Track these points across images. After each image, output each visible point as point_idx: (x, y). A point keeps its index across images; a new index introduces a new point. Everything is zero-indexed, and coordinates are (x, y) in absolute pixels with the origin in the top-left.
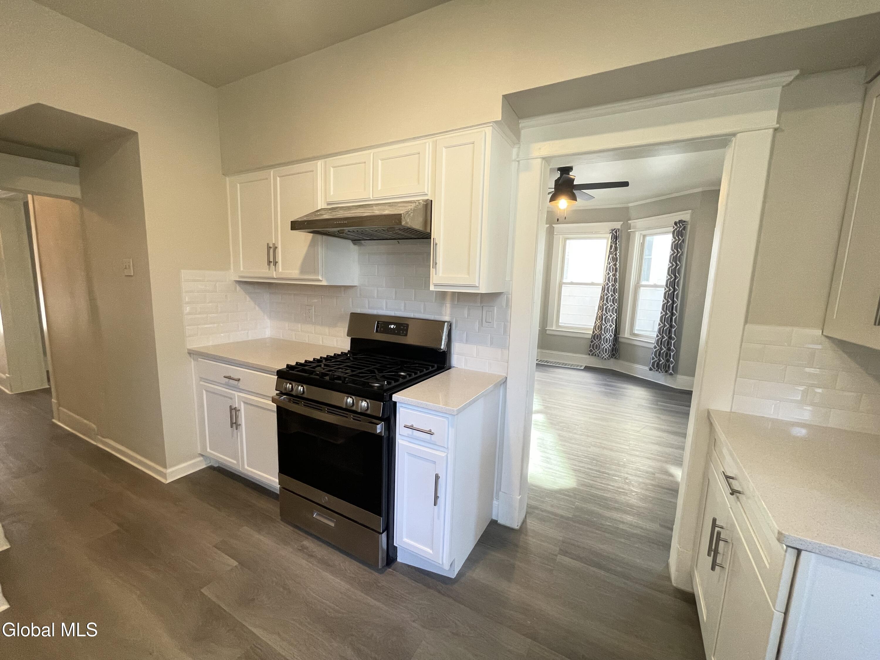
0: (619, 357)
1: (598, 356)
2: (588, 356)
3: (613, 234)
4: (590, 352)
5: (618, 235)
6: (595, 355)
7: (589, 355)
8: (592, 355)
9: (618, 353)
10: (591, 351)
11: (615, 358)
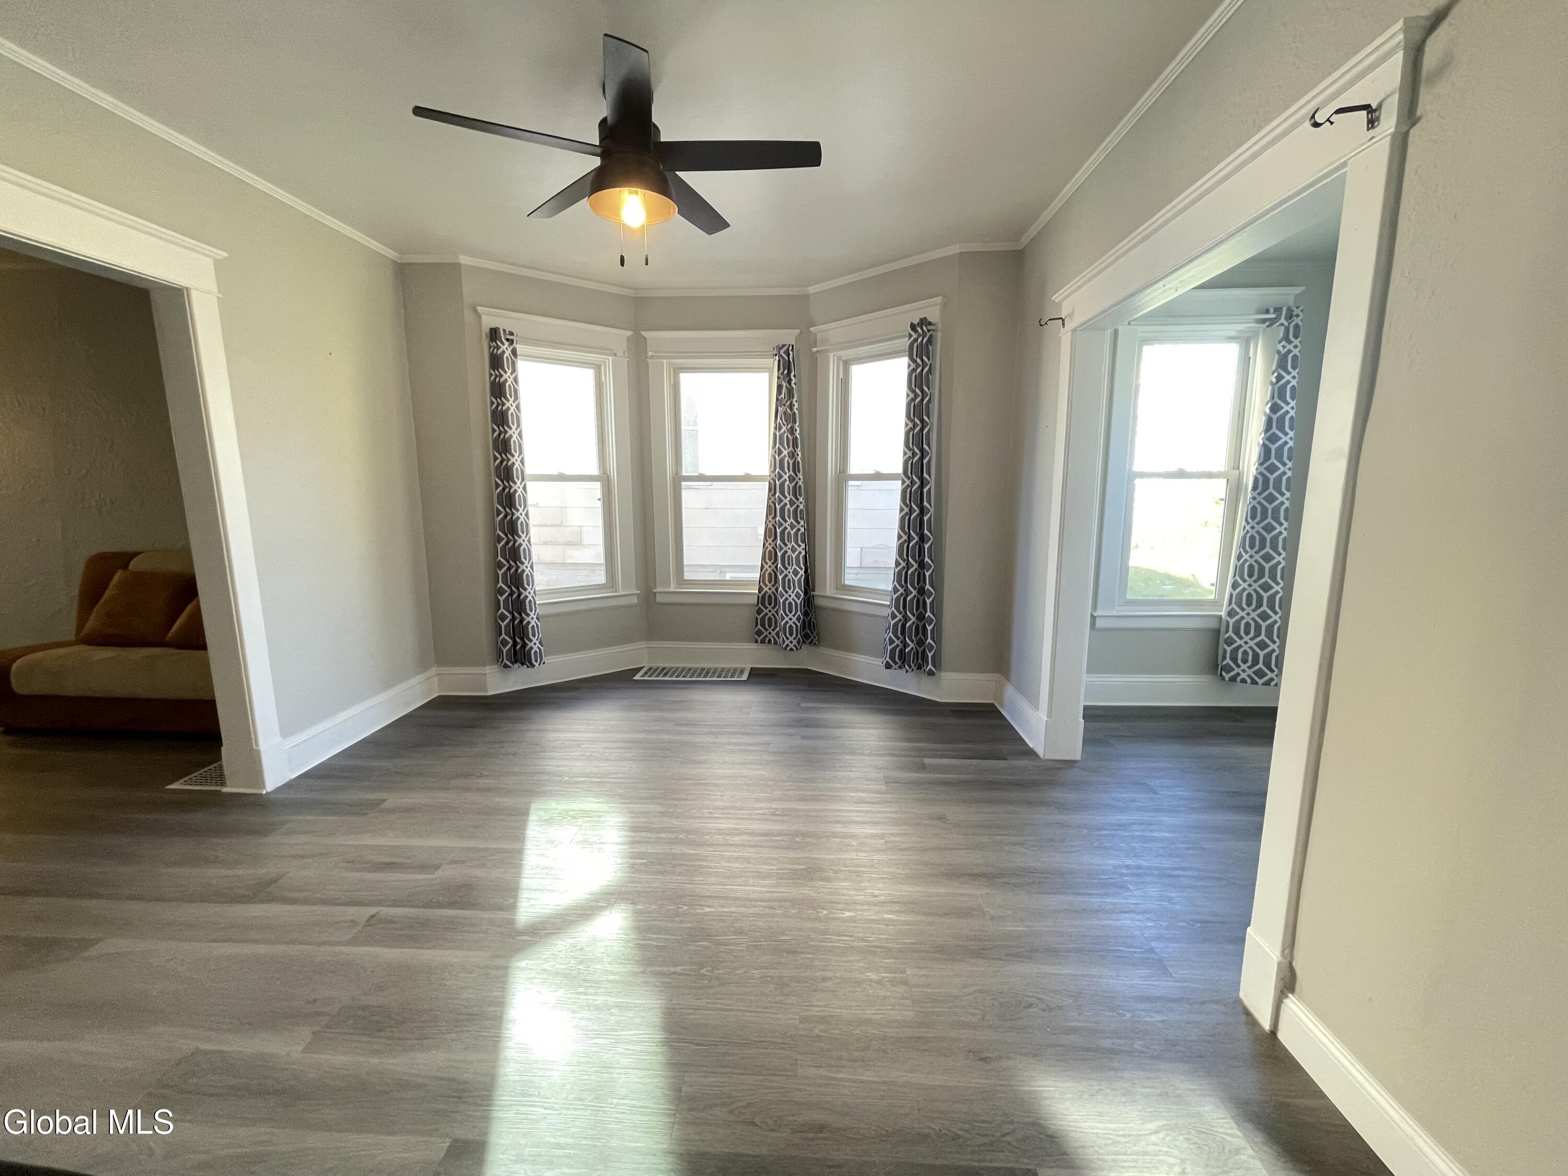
0: (818, 641)
1: (776, 643)
2: (753, 646)
3: (781, 356)
4: (756, 636)
5: (791, 360)
6: (770, 641)
7: (756, 642)
8: (763, 642)
9: (815, 634)
10: (759, 633)
11: (811, 643)
